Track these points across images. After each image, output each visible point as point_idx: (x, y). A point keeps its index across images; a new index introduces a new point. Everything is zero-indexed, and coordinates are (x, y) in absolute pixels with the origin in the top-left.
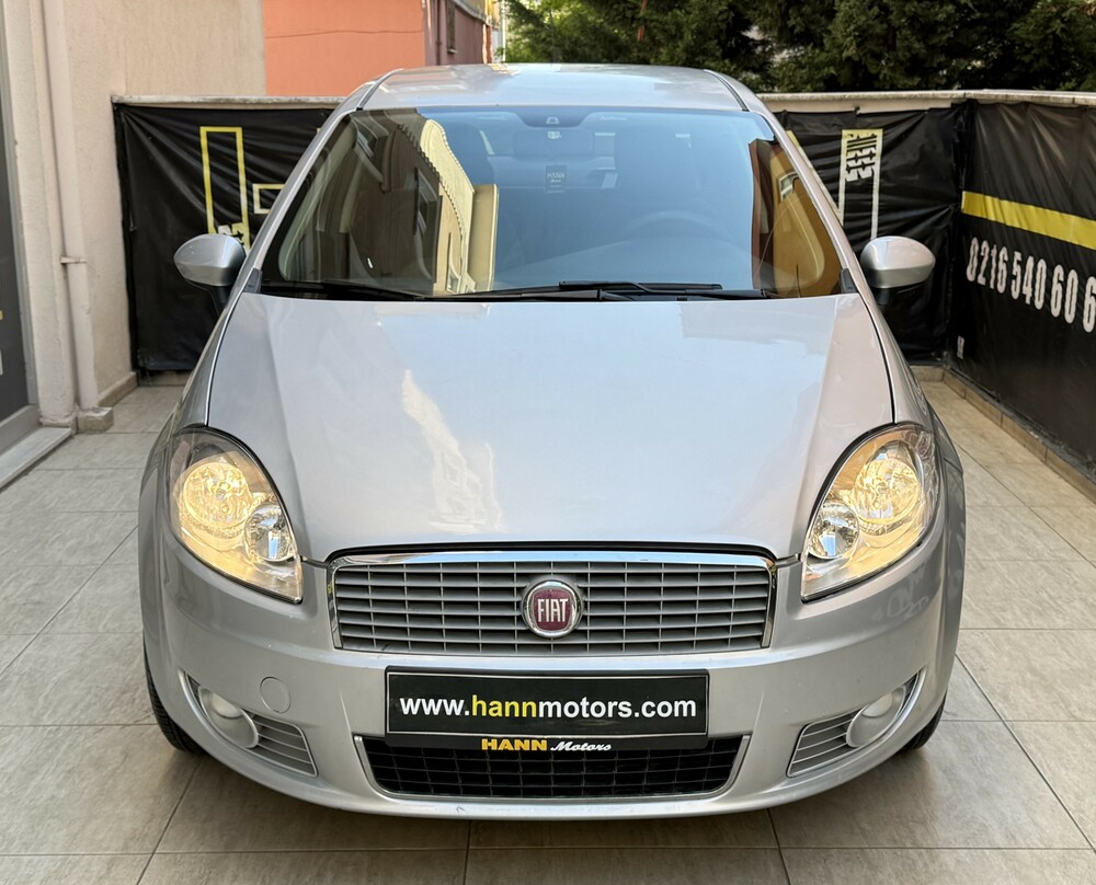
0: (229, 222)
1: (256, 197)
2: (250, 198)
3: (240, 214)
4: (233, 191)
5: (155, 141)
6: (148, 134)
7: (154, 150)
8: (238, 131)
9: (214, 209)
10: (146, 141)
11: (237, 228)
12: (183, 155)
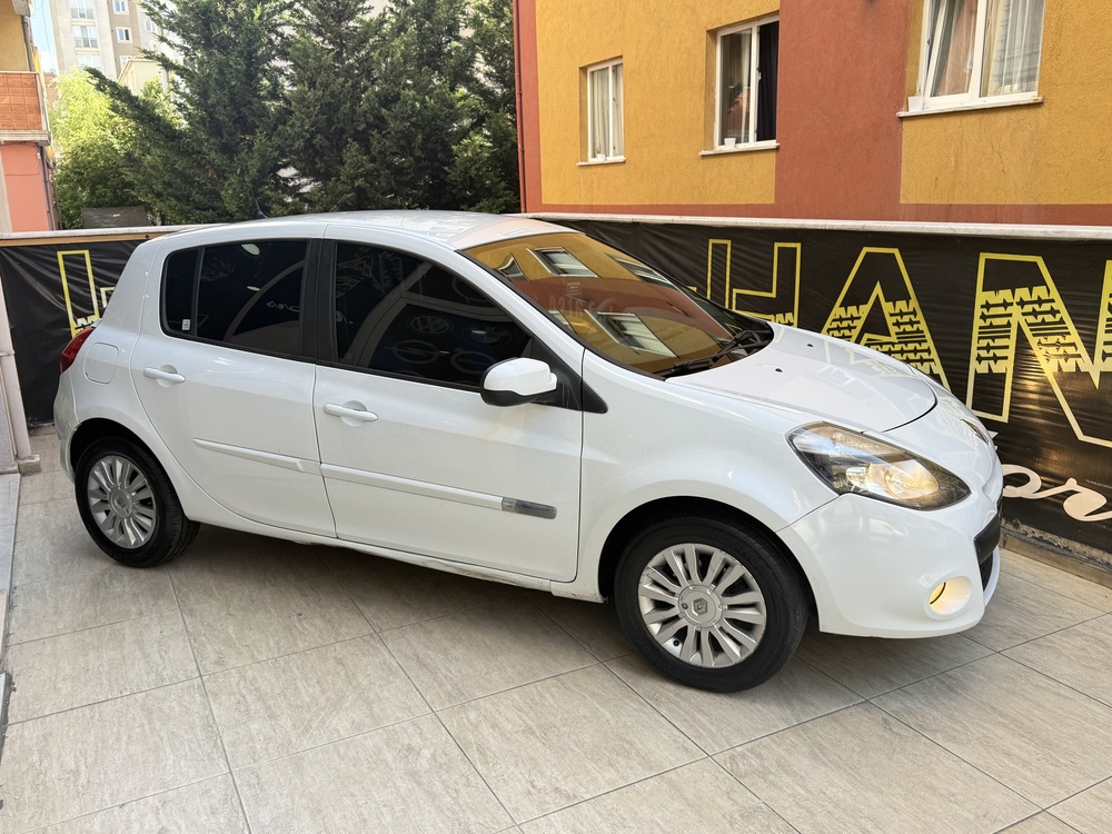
0: (85, 316)
1: (104, 296)
2: (99, 298)
3: (93, 310)
4: (87, 295)
5: (22, 264)
6: (17, 260)
7: (22, 271)
8: (86, 253)
9: (72, 307)
10: (16, 266)
11: (90, 319)
12: (46, 273)
